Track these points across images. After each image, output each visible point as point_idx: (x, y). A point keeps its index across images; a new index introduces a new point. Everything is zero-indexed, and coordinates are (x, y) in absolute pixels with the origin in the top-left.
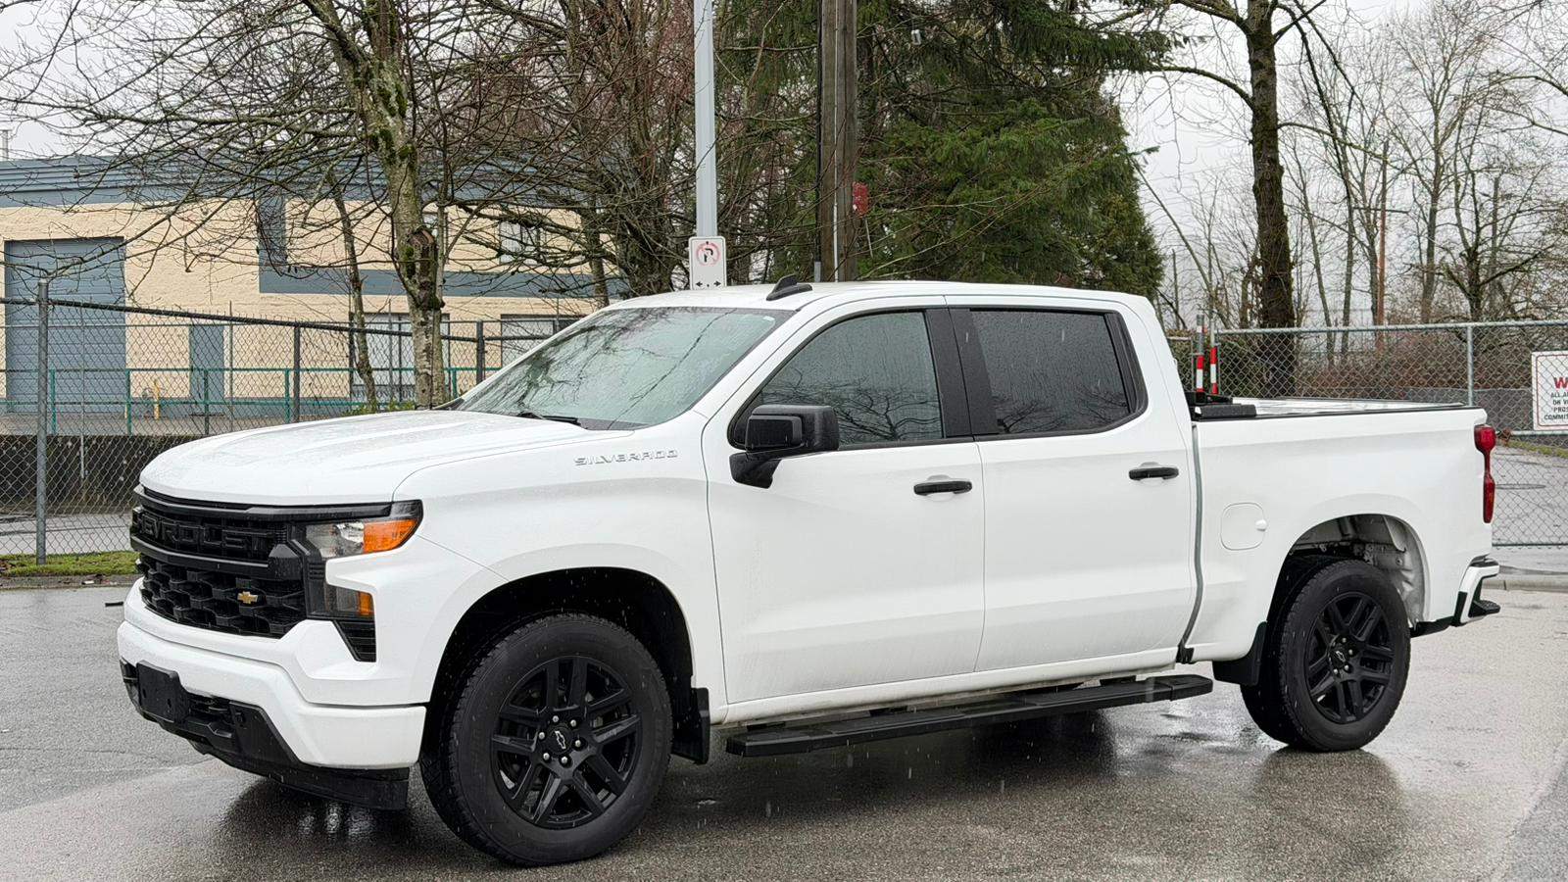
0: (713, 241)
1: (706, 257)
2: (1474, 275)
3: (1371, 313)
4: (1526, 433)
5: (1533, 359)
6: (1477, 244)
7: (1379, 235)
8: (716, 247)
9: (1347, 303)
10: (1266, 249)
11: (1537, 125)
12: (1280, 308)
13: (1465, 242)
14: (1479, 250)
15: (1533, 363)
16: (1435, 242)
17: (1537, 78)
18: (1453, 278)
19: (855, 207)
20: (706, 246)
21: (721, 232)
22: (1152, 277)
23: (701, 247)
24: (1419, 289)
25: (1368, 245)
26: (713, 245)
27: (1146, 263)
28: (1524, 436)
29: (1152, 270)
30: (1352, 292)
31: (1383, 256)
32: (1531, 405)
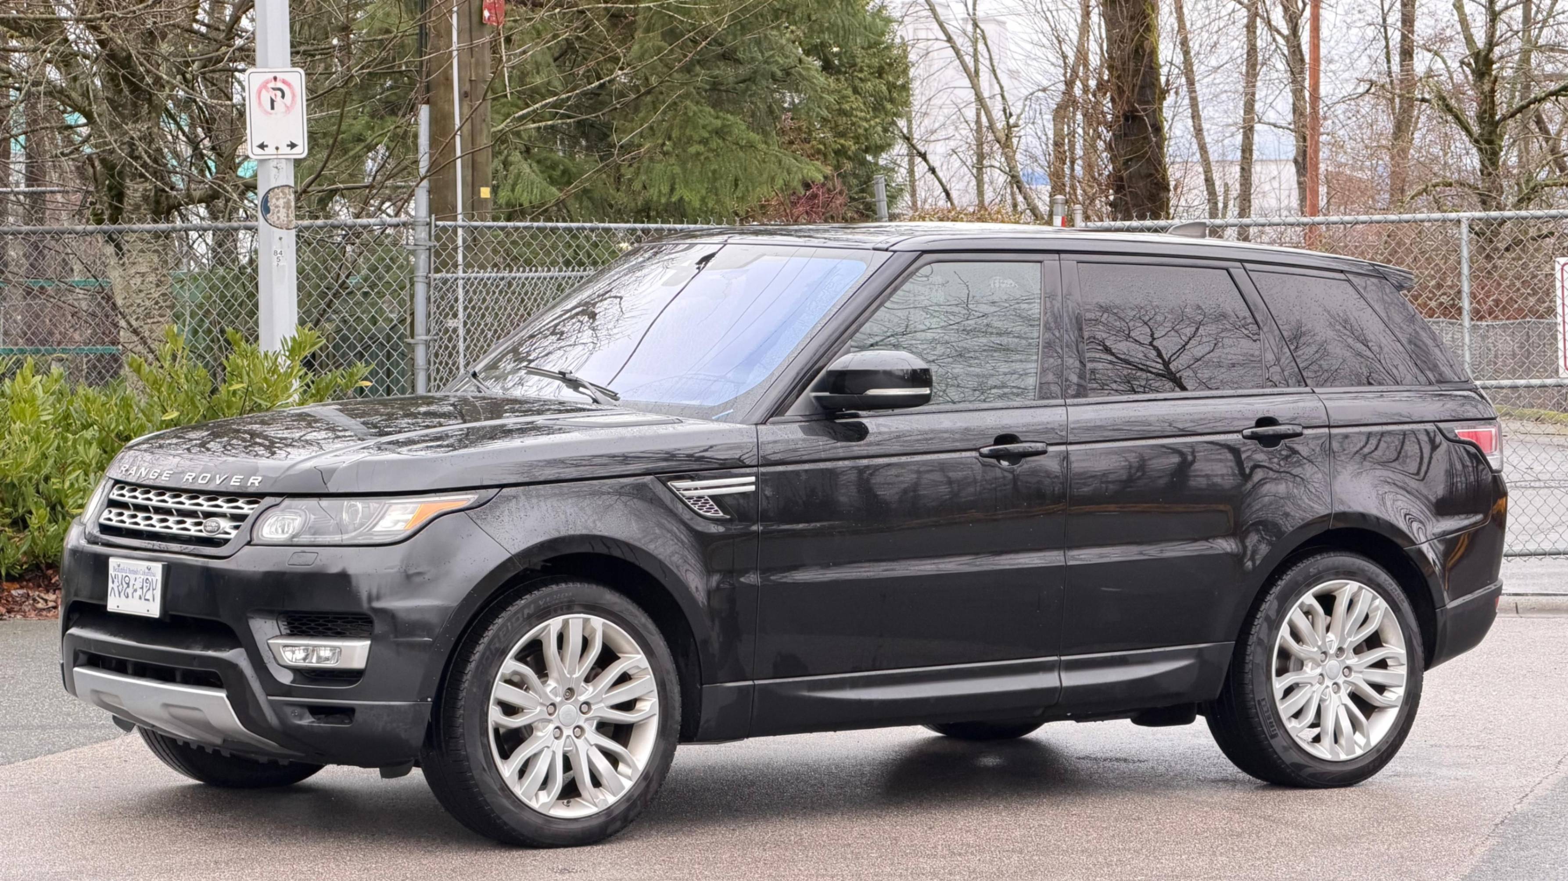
0: (287, 77)
1: (272, 101)
2: (1488, 101)
3: (1293, 169)
4: (1549, 381)
5: (1558, 267)
6: (1491, 44)
7: (1307, 13)
8: (290, 86)
9: (1247, 149)
10: (1118, 63)
12: (1144, 171)
13: (1469, 40)
14: (1497, 51)
15: (1558, 275)
16: (1415, 37)
18: (1449, 109)
19: (486, 14)
20: (272, 84)
21: (296, 60)
22: (892, 101)
23: (264, 86)
24: (1386, 123)
25: (1286, 32)
26: (284, 82)
27: (880, 73)
28: (1545, 386)
29: (891, 86)
30: (1258, 127)
31: (1316, 59)
32: (1556, 339)
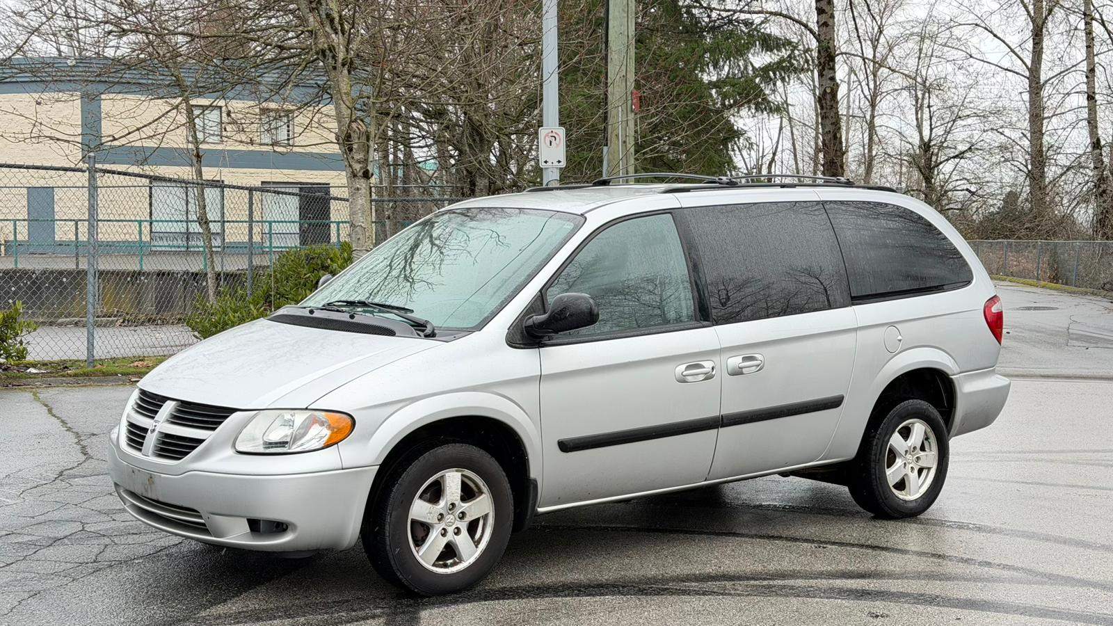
0: (556, 131)
1: (551, 142)
2: (928, 161)
6: (930, 140)
8: (558, 135)
10: (827, 142)
11: (973, 58)
14: (932, 143)
17: (976, 25)
19: (633, 107)
20: (551, 134)
21: (561, 124)
23: (547, 135)
26: (556, 133)
